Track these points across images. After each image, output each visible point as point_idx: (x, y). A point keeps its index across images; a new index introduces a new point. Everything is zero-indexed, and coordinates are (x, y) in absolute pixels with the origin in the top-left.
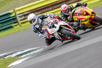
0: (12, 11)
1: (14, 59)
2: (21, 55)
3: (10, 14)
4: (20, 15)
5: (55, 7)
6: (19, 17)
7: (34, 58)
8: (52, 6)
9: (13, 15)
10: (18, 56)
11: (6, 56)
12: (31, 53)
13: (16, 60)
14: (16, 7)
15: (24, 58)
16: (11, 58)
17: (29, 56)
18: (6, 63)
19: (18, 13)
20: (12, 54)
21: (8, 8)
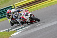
0: (13, 5)
1: (14, 32)
2: (18, 29)
3: (12, 7)
4: (17, 7)
5: (37, 3)
6: (17, 8)
7: (25, 31)
8: (35, 2)
9: (13, 7)
10: (16, 30)
11: (9, 30)
12: (23, 28)
13: (15, 33)
14: (15, 3)
15: (19, 31)
16: (12, 31)
17: (22, 30)
18: (9, 34)
19: (16, 6)
20: (13, 29)
21: (10, 3)
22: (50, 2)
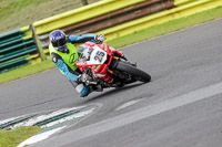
0: (27, 28)
1: (30, 132)
2: (46, 122)
3: (23, 33)
4: (43, 37)
5: (120, 19)
6: (42, 40)
7: (73, 128)
8: (112, 17)
10: (38, 124)
11: (13, 124)
13: (33, 134)
14: (34, 19)
15: (52, 128)
16: (23, 128)
17: (62, 124)
18: (13, 139)
19: (38, 31)
20: (27, 119)
21: (17, 22)
22: (170, 18)
